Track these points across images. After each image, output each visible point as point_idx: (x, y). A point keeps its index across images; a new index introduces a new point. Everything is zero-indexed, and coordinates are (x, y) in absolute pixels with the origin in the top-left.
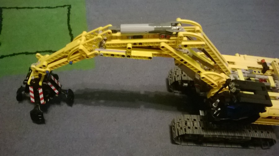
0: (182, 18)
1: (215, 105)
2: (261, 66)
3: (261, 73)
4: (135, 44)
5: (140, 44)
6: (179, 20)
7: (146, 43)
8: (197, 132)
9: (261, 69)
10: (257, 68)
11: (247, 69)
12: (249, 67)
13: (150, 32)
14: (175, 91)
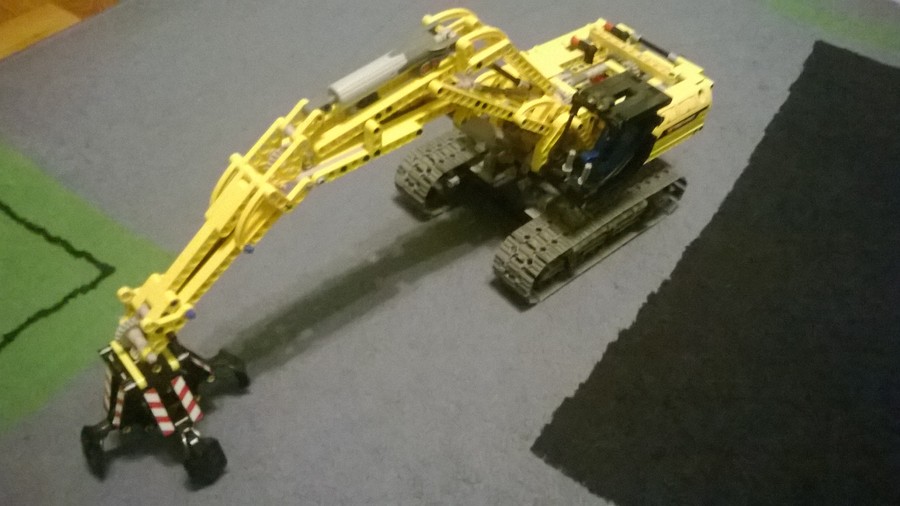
0: (433, 13)
1: (567, 167)
2: (578, 53)
3: (587, 66)
4: (378, 116)
5: (389, 109)
6: (429, 19)
7: (399, 102)
8: (562, 249)
9: (581, 58)
10: (575, 60)
11: (562, 70)
12: (562, 66)
13: (401, 71)
14: (435, 212)
